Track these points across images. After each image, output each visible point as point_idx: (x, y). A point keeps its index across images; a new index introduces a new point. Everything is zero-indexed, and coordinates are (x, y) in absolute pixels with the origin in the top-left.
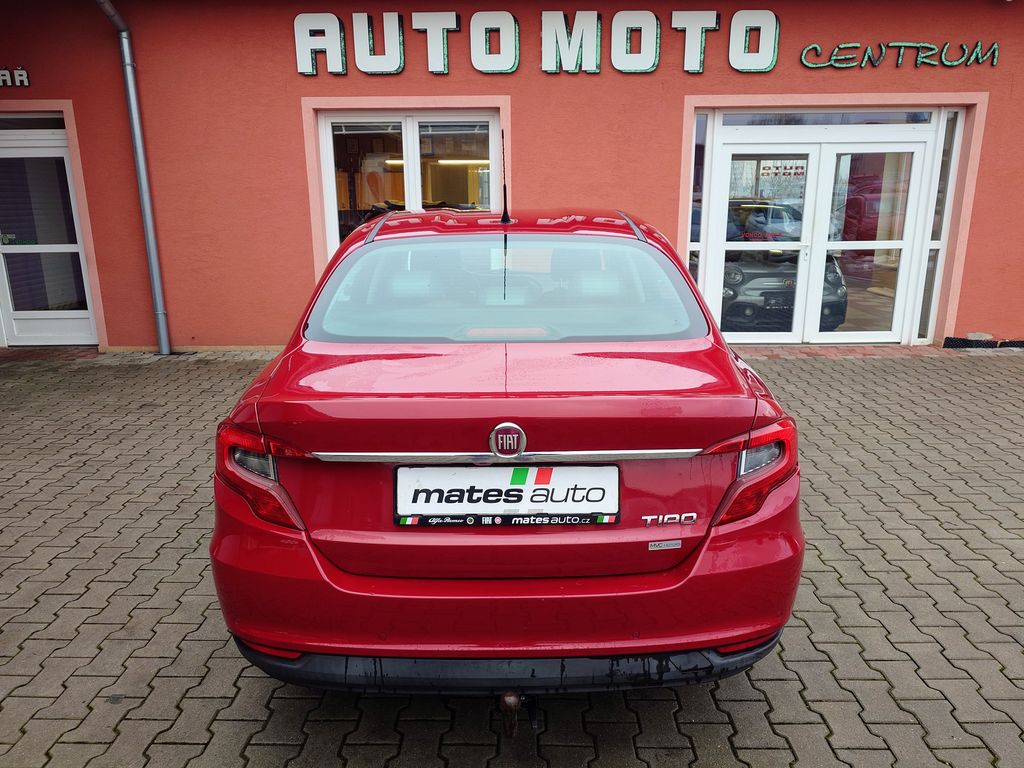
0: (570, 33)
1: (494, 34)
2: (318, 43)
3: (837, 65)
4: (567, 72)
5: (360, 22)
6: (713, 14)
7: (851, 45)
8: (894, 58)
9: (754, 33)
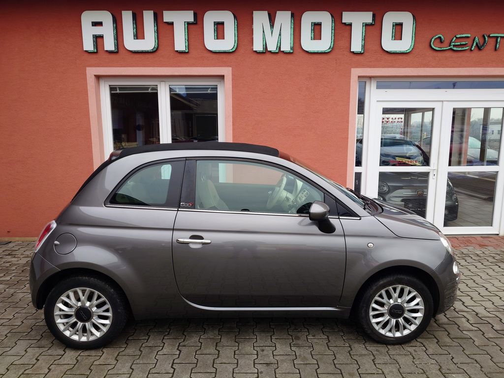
0: (272, 26)
1: (220, 26)
2: (98, 31)
3: (455, 49)
4: (270, 52)
5: (127, 17)
6: (370, 14)
7: (464, 35)
8: (494, 45)
9: (398, 27)
